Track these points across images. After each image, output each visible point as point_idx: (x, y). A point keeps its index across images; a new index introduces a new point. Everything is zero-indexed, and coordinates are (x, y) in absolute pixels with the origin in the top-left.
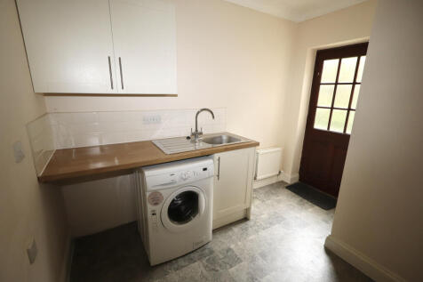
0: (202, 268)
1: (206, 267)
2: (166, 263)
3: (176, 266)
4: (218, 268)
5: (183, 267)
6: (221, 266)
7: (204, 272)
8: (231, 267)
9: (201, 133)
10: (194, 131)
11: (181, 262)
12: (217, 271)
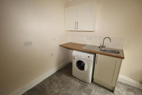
0: (79, 85)
1: (80, 86)
2: (75, 77)
3: (75, 79)
4: (82, 89)
5: (76, 81)
6: (83, 90)
7: (78, 87)
8: (85, 93)
9: (105, 47)
10: (102, 45)
11: (77, 80)
12: (81, 90)
